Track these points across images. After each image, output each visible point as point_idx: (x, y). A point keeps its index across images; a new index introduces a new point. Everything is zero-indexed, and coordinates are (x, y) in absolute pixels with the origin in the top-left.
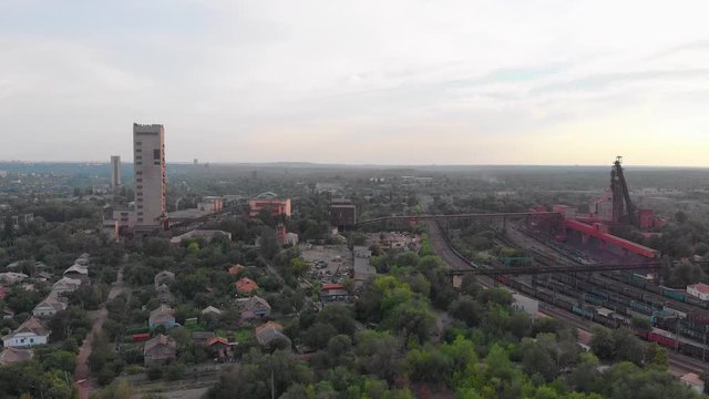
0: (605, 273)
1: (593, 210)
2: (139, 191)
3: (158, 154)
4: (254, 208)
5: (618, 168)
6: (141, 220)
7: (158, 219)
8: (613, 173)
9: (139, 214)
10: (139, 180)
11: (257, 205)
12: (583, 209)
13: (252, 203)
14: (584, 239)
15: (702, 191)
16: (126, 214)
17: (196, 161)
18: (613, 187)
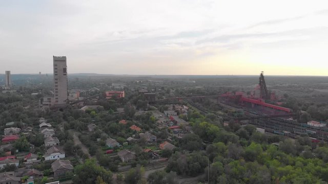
0: (273, 118)
1: (252, 94)
2: (56, 88)
3: (65, 70)
4: (108, 95)
5: (262, 76)
6: (57, 101)
7: (65, 101)
8: (260, 78)
9: (56, 99)
10: (56, 83)
11: (110, 94)
12: (248, 93)
13: (107, 93)
14: (253, 105)
15: (278, 85)
16: (50, 99)
17: (40, 73)
18: (260, 84)
